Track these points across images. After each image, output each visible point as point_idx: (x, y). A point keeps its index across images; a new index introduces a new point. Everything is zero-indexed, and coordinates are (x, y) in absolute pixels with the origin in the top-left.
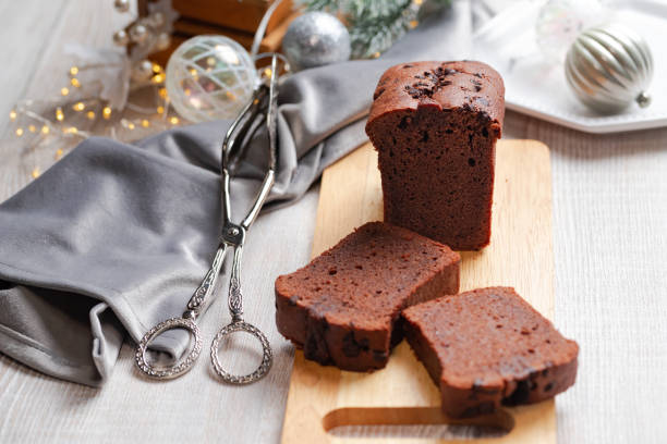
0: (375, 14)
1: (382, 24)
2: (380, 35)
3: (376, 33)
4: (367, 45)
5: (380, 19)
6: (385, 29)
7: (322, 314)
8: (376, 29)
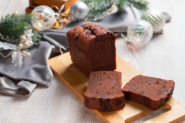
0: (96, 9)
1: (99, 12)
2: (97, 16)
3: (96, 15)
4: (93, 18)
5: (98, 11)
6: (99, 14)
7: (106, 98)
8: (97, 13)
